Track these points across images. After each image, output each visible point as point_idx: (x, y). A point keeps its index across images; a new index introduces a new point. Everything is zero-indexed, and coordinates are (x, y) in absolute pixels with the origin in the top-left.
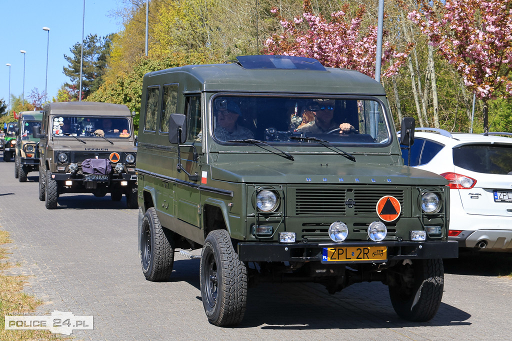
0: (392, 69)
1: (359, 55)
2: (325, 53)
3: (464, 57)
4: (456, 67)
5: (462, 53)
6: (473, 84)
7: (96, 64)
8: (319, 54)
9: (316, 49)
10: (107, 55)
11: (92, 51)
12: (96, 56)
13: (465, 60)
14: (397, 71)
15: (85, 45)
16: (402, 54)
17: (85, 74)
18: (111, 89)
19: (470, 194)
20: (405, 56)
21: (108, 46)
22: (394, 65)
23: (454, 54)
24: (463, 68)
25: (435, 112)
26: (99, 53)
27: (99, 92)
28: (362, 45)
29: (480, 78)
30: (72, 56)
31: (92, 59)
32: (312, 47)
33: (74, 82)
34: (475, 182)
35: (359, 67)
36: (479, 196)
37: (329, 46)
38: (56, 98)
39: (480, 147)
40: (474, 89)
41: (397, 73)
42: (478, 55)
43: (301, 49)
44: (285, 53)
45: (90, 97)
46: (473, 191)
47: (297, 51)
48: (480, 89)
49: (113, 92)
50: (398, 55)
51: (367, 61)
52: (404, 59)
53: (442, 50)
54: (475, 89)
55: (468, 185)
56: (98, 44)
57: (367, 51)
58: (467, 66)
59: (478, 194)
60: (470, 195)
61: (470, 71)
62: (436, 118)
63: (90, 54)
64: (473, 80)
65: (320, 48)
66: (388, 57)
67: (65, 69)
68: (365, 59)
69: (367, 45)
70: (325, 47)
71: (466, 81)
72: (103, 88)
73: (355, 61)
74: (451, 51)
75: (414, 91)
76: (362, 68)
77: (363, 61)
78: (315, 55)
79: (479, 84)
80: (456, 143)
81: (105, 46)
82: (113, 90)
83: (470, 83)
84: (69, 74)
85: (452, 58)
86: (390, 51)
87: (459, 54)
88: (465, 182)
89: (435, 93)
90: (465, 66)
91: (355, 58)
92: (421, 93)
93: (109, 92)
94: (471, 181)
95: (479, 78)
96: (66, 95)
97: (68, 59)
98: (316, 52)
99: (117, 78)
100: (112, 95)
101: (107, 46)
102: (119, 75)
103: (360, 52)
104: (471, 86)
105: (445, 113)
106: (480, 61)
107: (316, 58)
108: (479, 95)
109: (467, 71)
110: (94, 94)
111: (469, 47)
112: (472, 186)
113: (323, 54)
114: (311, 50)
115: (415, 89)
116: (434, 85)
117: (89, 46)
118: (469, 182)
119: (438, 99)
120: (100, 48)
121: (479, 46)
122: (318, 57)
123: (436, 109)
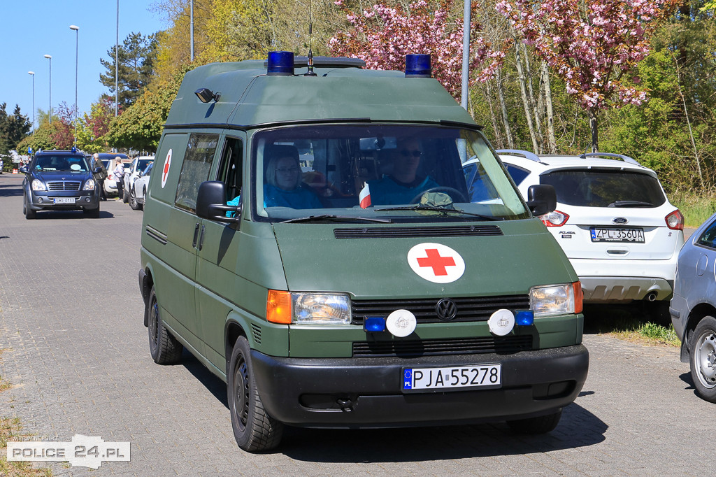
0: (486, 72)
1: (445, 55)
2: (403, 54)
3: (567, 57)
4: (557, 71)
5: (565, 53)
6: (577, 91)
7: (140, 70)
8: (396, 56)
9: (393, 49)
10: (153, 59)
11: (135, 53)
12: (141, 60)
13: (569, 60)
14: (493, 75)
15: (126, 46)
16: (498, 54)
17: (127, 82)
18: (151, 102)
19: (561, 232)
20: (503, 55)
21: (155, 48)
22: (489, 67)
23: (554, 54)
24: (565, 72)
25: (549, 123)
26: (144, 57)
27: (136, 106)
28: (448, 44)
29: (587, 83)
30: (111, 60)
31: (135, 63)
32: (387, 47)
33: (114, 93)
34: (567, 217)
35: (446, 70)
36: (572, 235)
37: (409, 46)
38: (89, 114)
39: (574, 173)
40: (578, 97)
41: (493, 77)
42: (584, 55)
43: (374, 50)
44: (353, 55)
45: (125, 114)
46: (565, 228)
47: (369, 51)
48: (586, 97)
49: (153, 106)
50: (494, 54)
51: (455, 63)
52: (501, 59)
53: (539, 50)
54: (581, 98)
55: (558, 222)
56: (142, 45)
57: (454, 51)
58: (569, 69)
59: (570, 233)
60: (562, 234)
61: (573, 75)
62: (551, 130)
63: (132, 57)
64: (578, 86)
65: (396, 48)
66: (482, 57)
67: (102, 77)
68: (452, 61)
69: (454, 44)
70: (402, 46)
71: (568, 88)
72: (141, 101)
73: (440, 63)
74: (550, 50)
75: (524, 97)
76: (449, 72)
77: (450, 63)
78: (391, 57)
79: (586, 90)
80: (544, 169)
81: (150, 47)
82: (153, 103)
83: (573, 90)
84: (108, 83)
85: (551, 58)
86: (484, 50)
87: (562, 52)
88: (554, 217)
89: (549, 99)
90: (567, 69)
91: (439, 60)
92: (533, 101)
93: (148, 106)
94: (563, 216)
95: (585, 83)
96: (100, 110)
97: (106, 64)
98: (393, 53)
99: (159, 88)
100: (152, 110)
101: (153, 46)
102: (160, 85)
103: (447, 52)
104: (574, 94)
105: (563, 124)
106: (586, 62)
107: (392, 61)
108: (586, 105)
109: (569, 75)
110: (130, 109)
111: (571, 45)
112: (564, 223)
113: (400, 55)
114: (386, 51)
115: (525, 95)
116: (547, 89)
117: (131, 48)
118: (559, 217)
119: (553, 106)
120: (144, 50)
121: (584, 43)
122: (394, 60)
123: (551, 120)
